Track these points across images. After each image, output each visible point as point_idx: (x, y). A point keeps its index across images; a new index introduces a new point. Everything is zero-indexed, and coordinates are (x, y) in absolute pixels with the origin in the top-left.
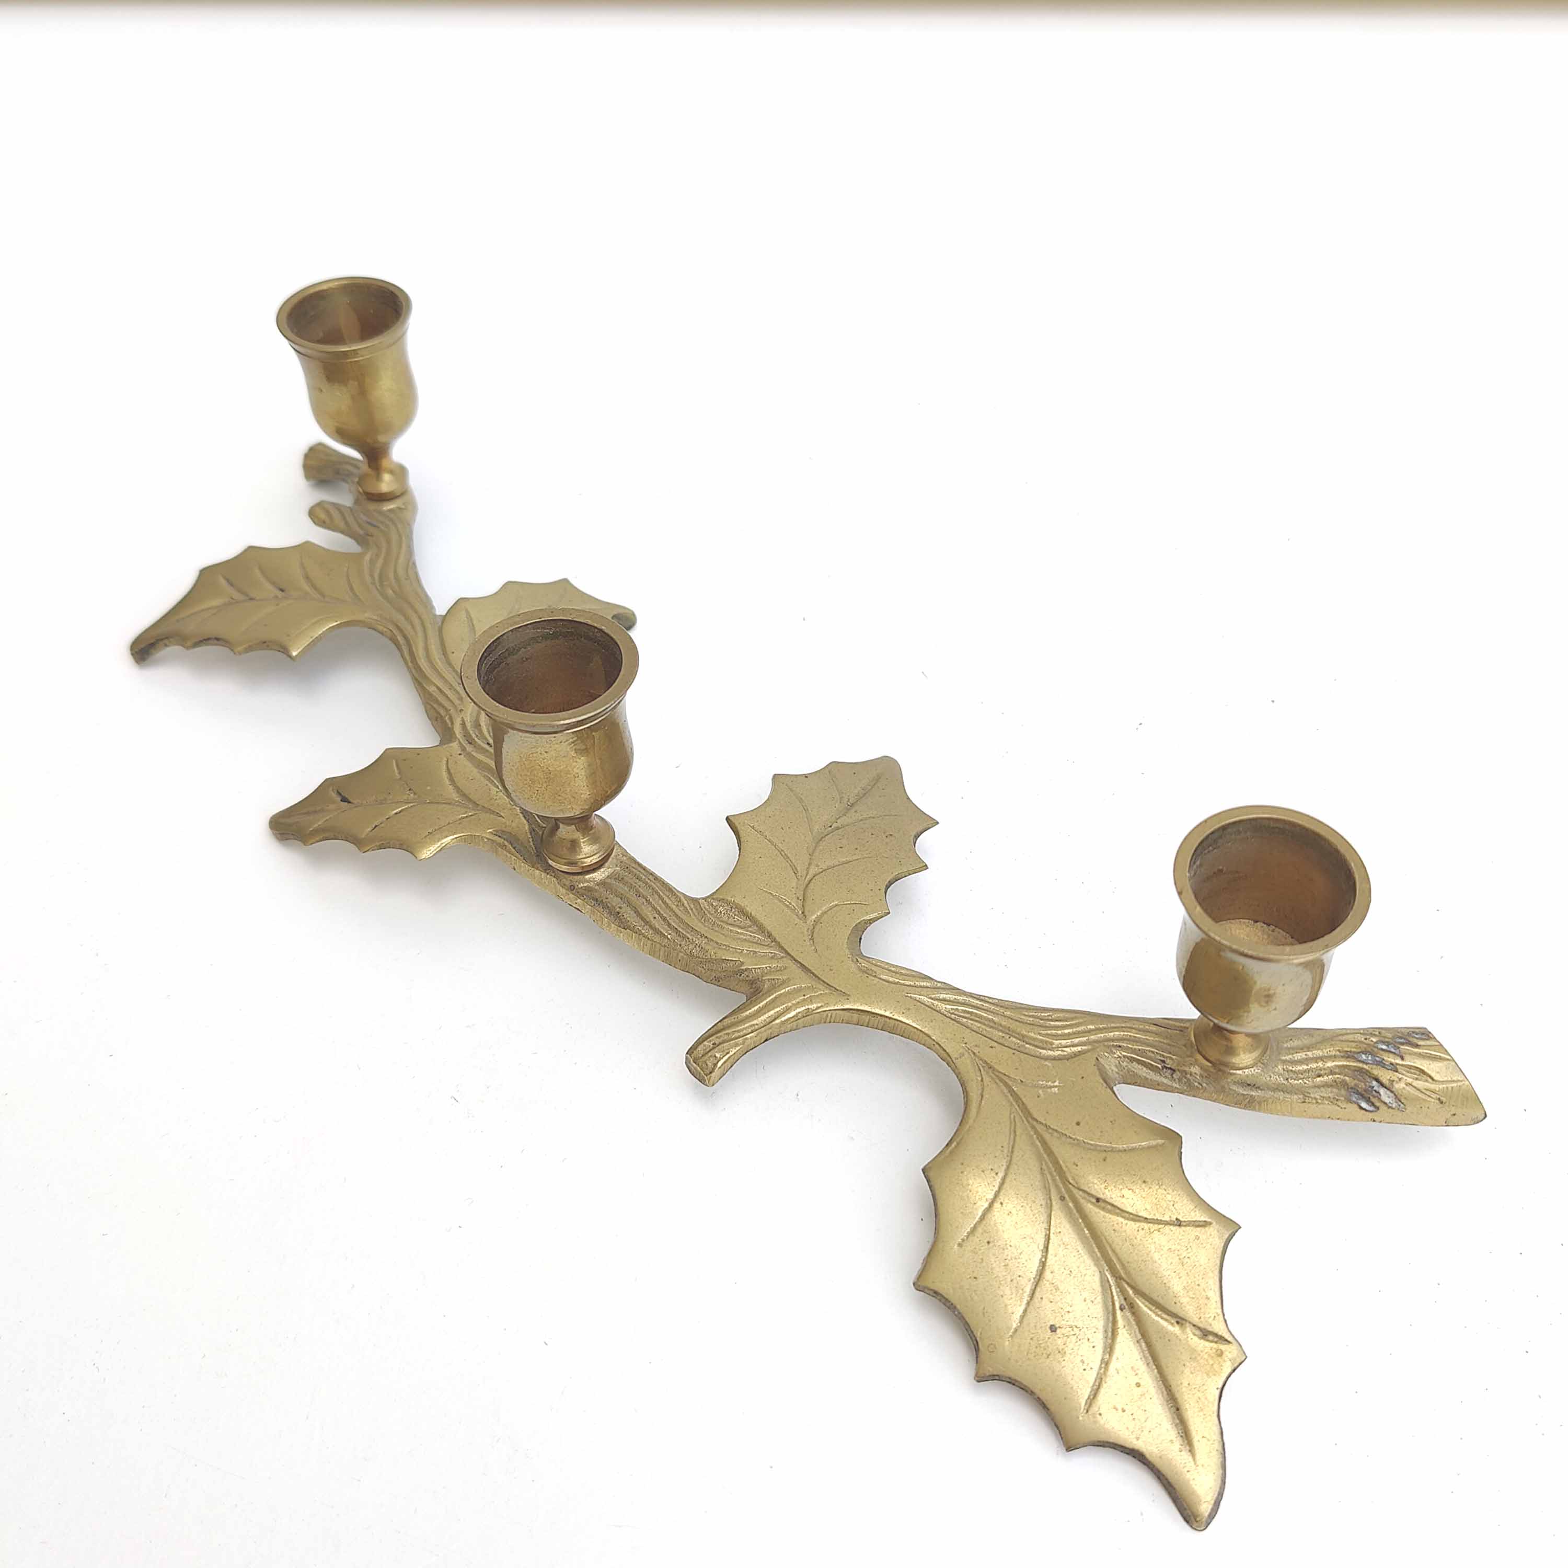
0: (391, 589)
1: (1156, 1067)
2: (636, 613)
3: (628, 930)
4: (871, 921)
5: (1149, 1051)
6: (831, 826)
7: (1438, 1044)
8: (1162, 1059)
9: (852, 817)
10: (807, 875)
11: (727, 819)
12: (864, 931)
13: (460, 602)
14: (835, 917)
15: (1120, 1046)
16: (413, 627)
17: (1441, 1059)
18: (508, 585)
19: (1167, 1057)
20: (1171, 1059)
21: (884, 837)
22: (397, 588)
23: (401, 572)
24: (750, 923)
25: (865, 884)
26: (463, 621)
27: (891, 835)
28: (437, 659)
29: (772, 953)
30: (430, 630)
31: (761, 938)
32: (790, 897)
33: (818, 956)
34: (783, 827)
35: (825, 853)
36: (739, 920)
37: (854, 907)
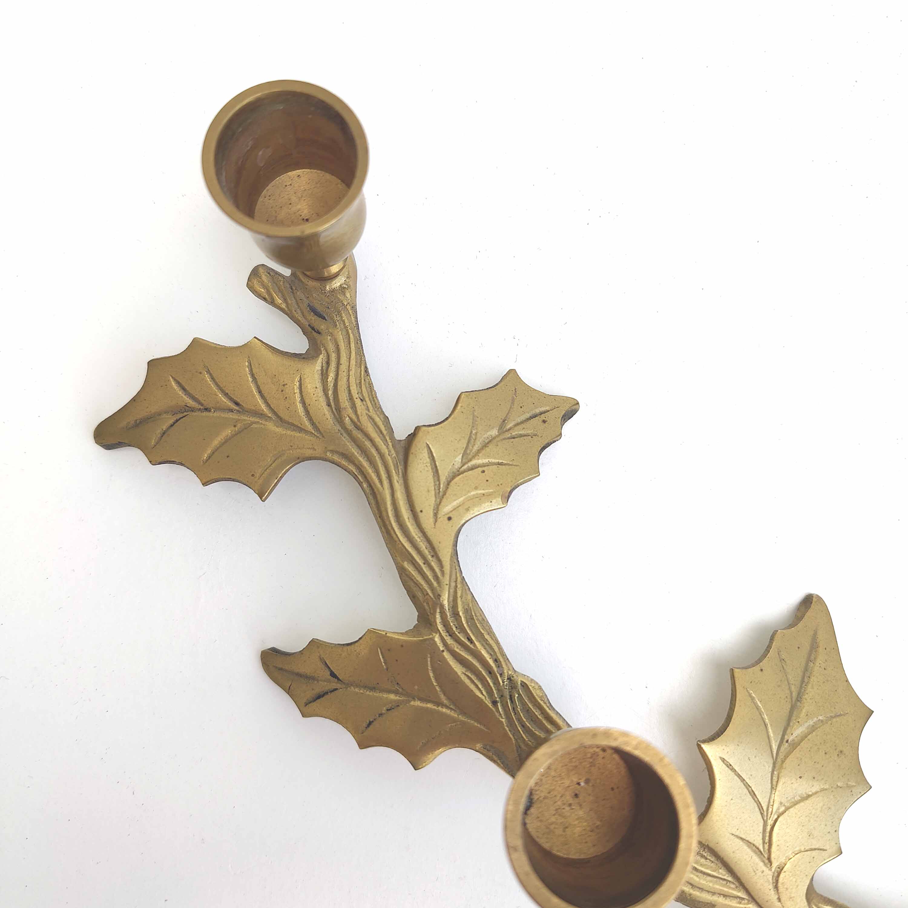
6: (787, 741)
10: (772, 815)
13: (417, 429)
14: (796, 865)
18: (462, 398)
21: (836, 755)
22: (353, 416)
24: (720, 865)
25: (823, 826)
26: (426, 463)
27: (841, 752)
28: (407, 520)
29: (740, 898)
30: (395, 478)
31: (730, 881)
32: (759, 842)
33: (780, 906)
34: (750, 756)
35: (787, 786)
36: (710, 860)
37: (814, 853)
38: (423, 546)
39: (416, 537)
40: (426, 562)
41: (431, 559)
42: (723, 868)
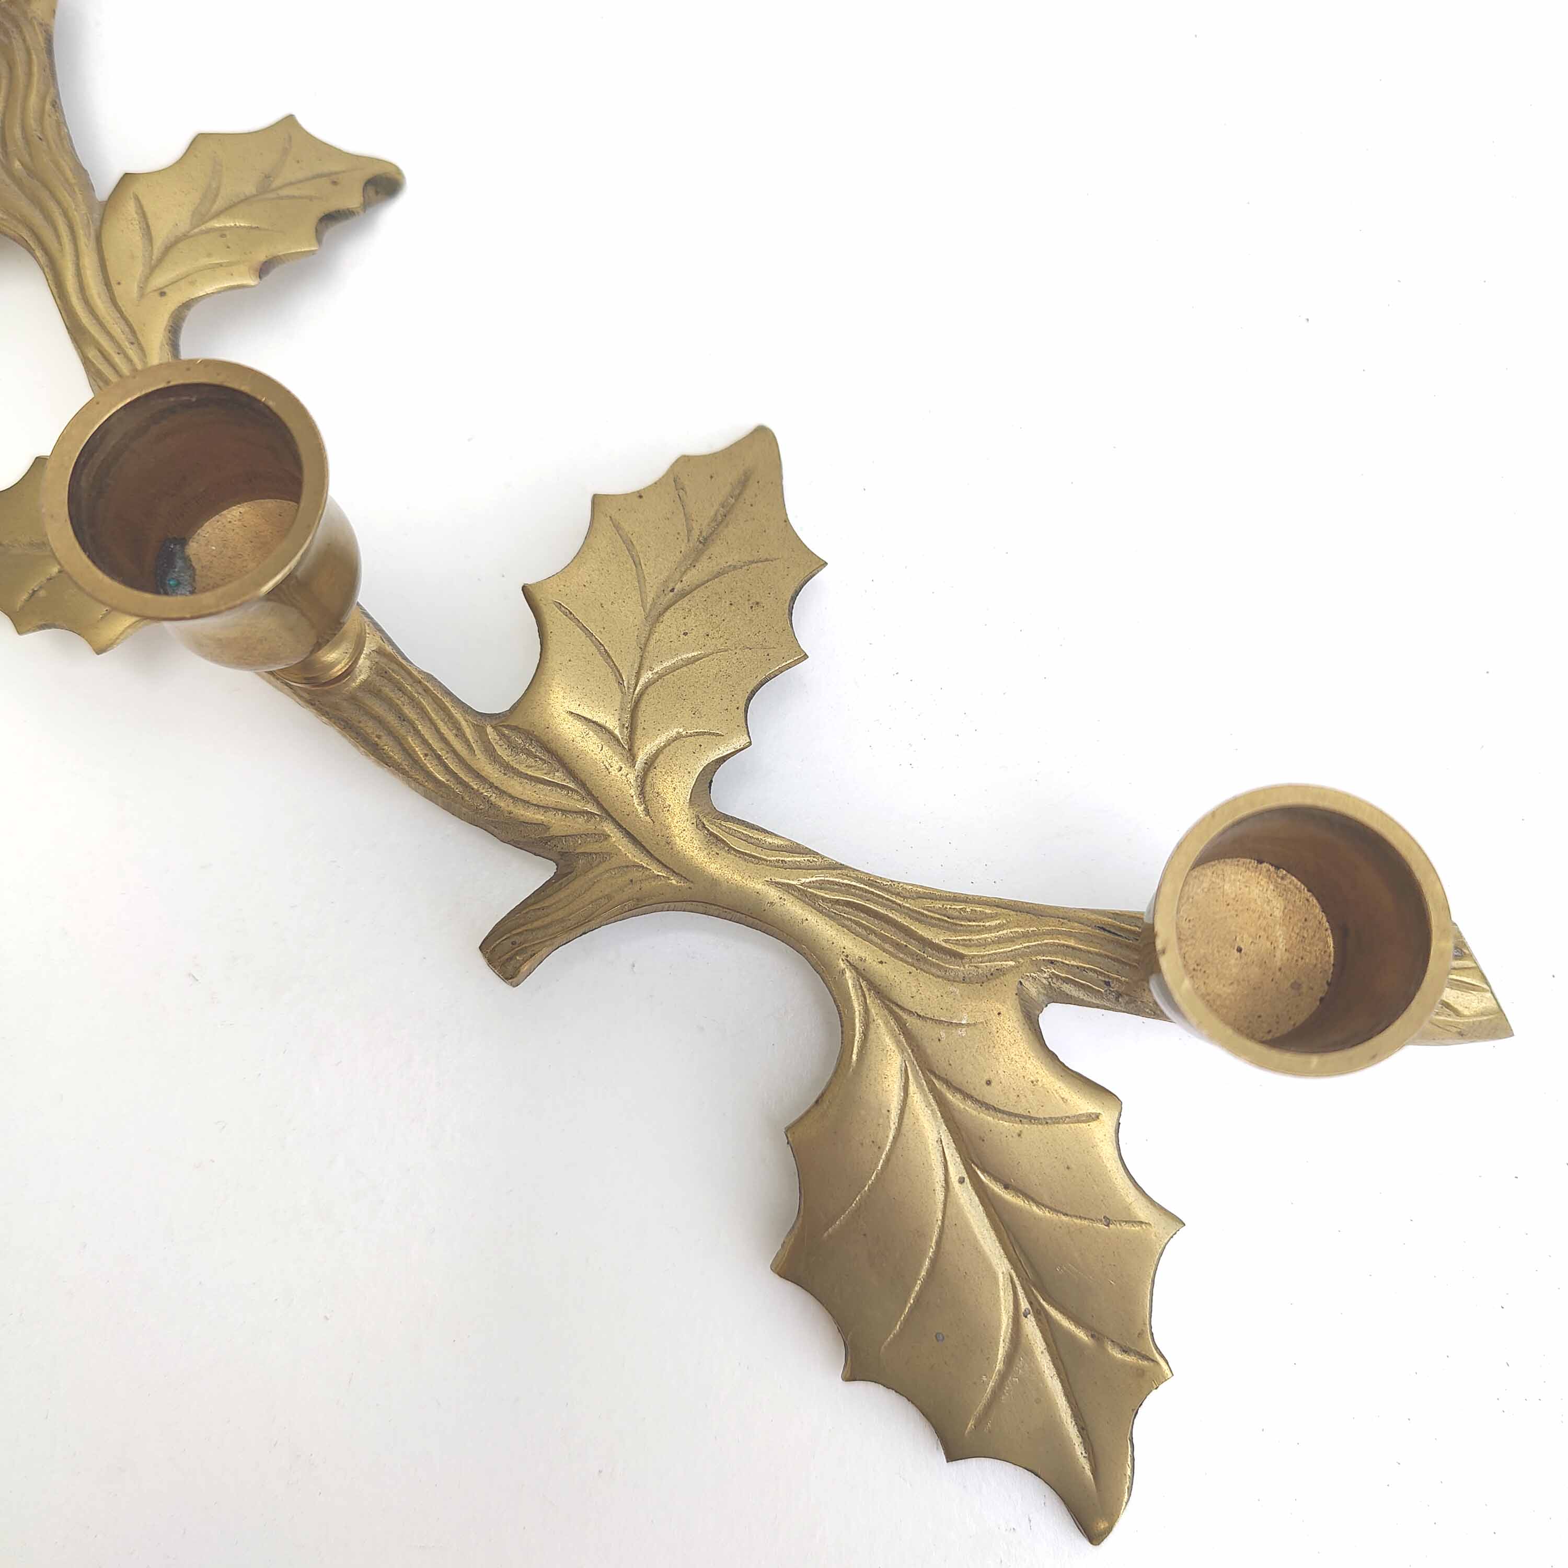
0: (19, 160)
1: (1099, 991)
2: (401, 167)
3: (391, 768)
4: (724, 759)
5: (1091, 970)
6: (672, 590)
7: (1474, 965)
8: (1107, 980)
9: (705, 567)
10: (636, 686)
11: (524, 588)
12: (715, 772)
13: (127, 178)
14: (674, 759)
15: (1052, 962)
16: (58, 237)
17: (1473, 988)
18: (200, 140)
19: (1113, 979)
20: (1120, 981)
21: (747, 606)
22: (27, 159)
23: (32, 123)
24: (557, 766)
25: (717, 700)
26: (132, 220)
27: (757, 603)
28: (96, 297)
29: (588, 813)
30: (83, 241)
31: (572, 790)
32: (612, 723)
33: (650, 820)
34: (603, 602)
35: (663, 645)
36: (541, 759)
37: (701, 739)
38: (117, 330)
39: (108, 318)
40: (121, 351)
41: (129, 346)
42: (561, 770)
